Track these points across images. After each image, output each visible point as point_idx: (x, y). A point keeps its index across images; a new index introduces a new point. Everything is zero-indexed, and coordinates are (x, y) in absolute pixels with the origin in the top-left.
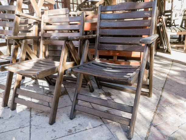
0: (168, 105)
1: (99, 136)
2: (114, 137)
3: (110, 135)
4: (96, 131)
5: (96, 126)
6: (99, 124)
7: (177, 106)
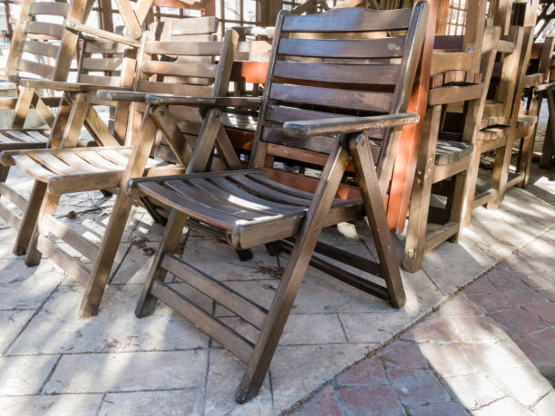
0: (432, 342)
1: (170, 374)
2: (205, 387)
3: (198, 379)
4: (174, 359)
5: (184, 347)
6: (196, 346)
7: (460, 348)
